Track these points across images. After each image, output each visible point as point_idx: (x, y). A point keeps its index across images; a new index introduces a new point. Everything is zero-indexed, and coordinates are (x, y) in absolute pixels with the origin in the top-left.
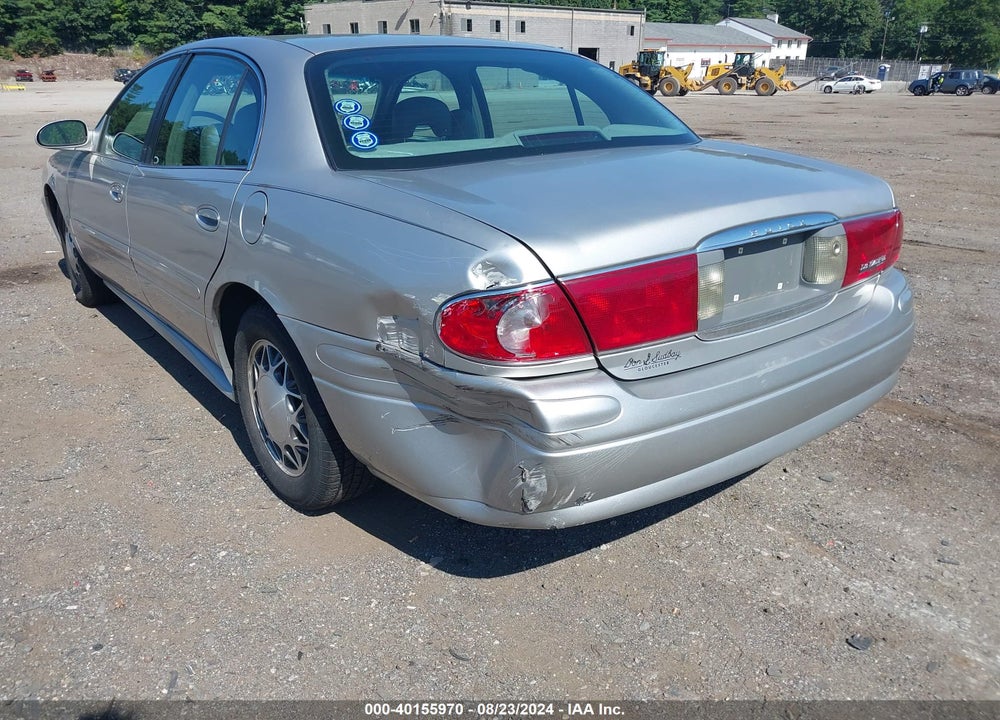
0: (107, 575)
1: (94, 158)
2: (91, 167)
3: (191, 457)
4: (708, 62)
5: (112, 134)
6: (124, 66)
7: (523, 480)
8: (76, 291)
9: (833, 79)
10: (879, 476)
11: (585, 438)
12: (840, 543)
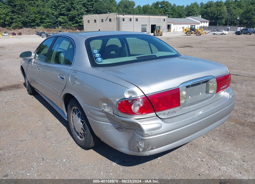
0: (37, 166)
1: (33, 60)
2: (33, 62)
3: (57, 135)
4: (184, 27)
5: (38, 54)
6: (38, 31)
7: (138, 144)
8: (28, 91)
9: (215, 31)
10: (228, 139)
11: (153, 134)
12: (218, 157)
